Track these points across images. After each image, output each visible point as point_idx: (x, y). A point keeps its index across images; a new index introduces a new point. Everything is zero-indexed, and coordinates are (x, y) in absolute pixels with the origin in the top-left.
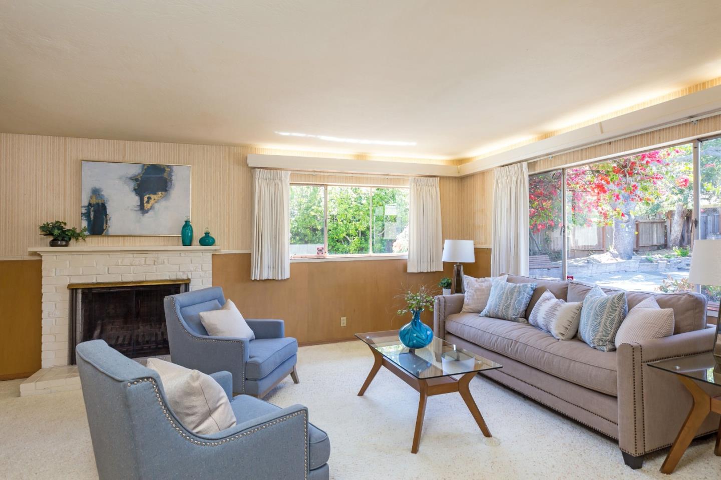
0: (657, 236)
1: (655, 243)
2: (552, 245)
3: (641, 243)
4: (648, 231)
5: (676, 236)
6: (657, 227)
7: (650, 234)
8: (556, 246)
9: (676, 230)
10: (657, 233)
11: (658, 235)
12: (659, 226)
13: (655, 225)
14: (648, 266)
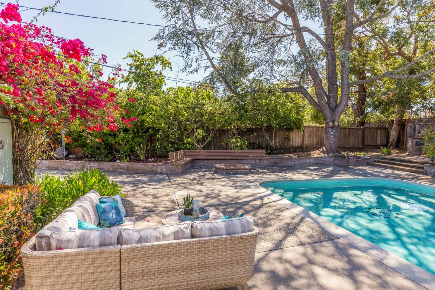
0: (380, 138)
1: (379, 143)
2: (291, 142)
3: (366, 143)
4: (373, 134)
5: (393, 139)
6: (381, 132)
7: (374, 137)
8: (294, 143)
9: (393, 134)
10: (380, 136)
11: (382, 138)
12: (383, 131)
13: (379, 131)
14: (341, 160)
